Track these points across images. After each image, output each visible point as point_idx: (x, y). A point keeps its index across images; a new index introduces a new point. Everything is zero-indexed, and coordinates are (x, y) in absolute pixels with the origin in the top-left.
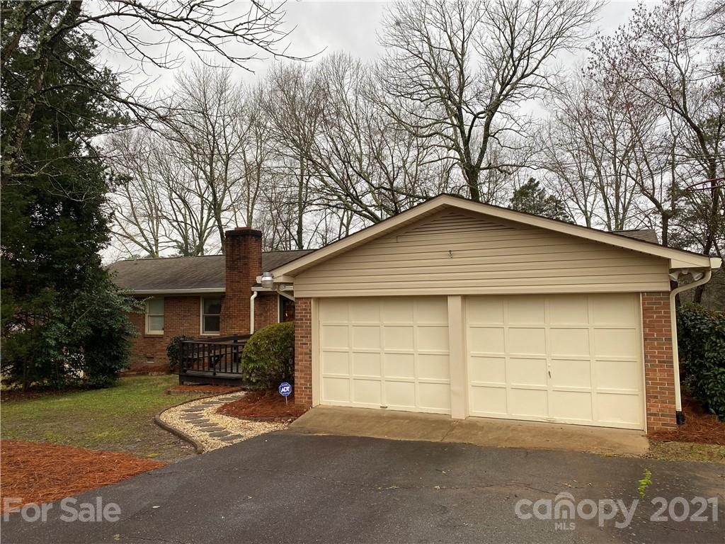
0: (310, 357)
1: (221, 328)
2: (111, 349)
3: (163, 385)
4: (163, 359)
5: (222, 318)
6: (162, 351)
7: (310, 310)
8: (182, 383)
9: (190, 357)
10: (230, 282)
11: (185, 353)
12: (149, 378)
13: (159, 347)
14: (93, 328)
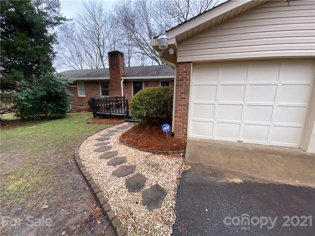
0: (188, 108)
1: (109, 94)
2: (60, 101)
3: (86, 118)
4: (86, 106)
5: (109, 90)
6: (86, 103)
7: (190, 72)
8: (95, 117)
9: (98, 106)
10: (111, 75)
11: (95, 103)
12: (81, 113)
13: (84, 101)
14: (47, 91)
